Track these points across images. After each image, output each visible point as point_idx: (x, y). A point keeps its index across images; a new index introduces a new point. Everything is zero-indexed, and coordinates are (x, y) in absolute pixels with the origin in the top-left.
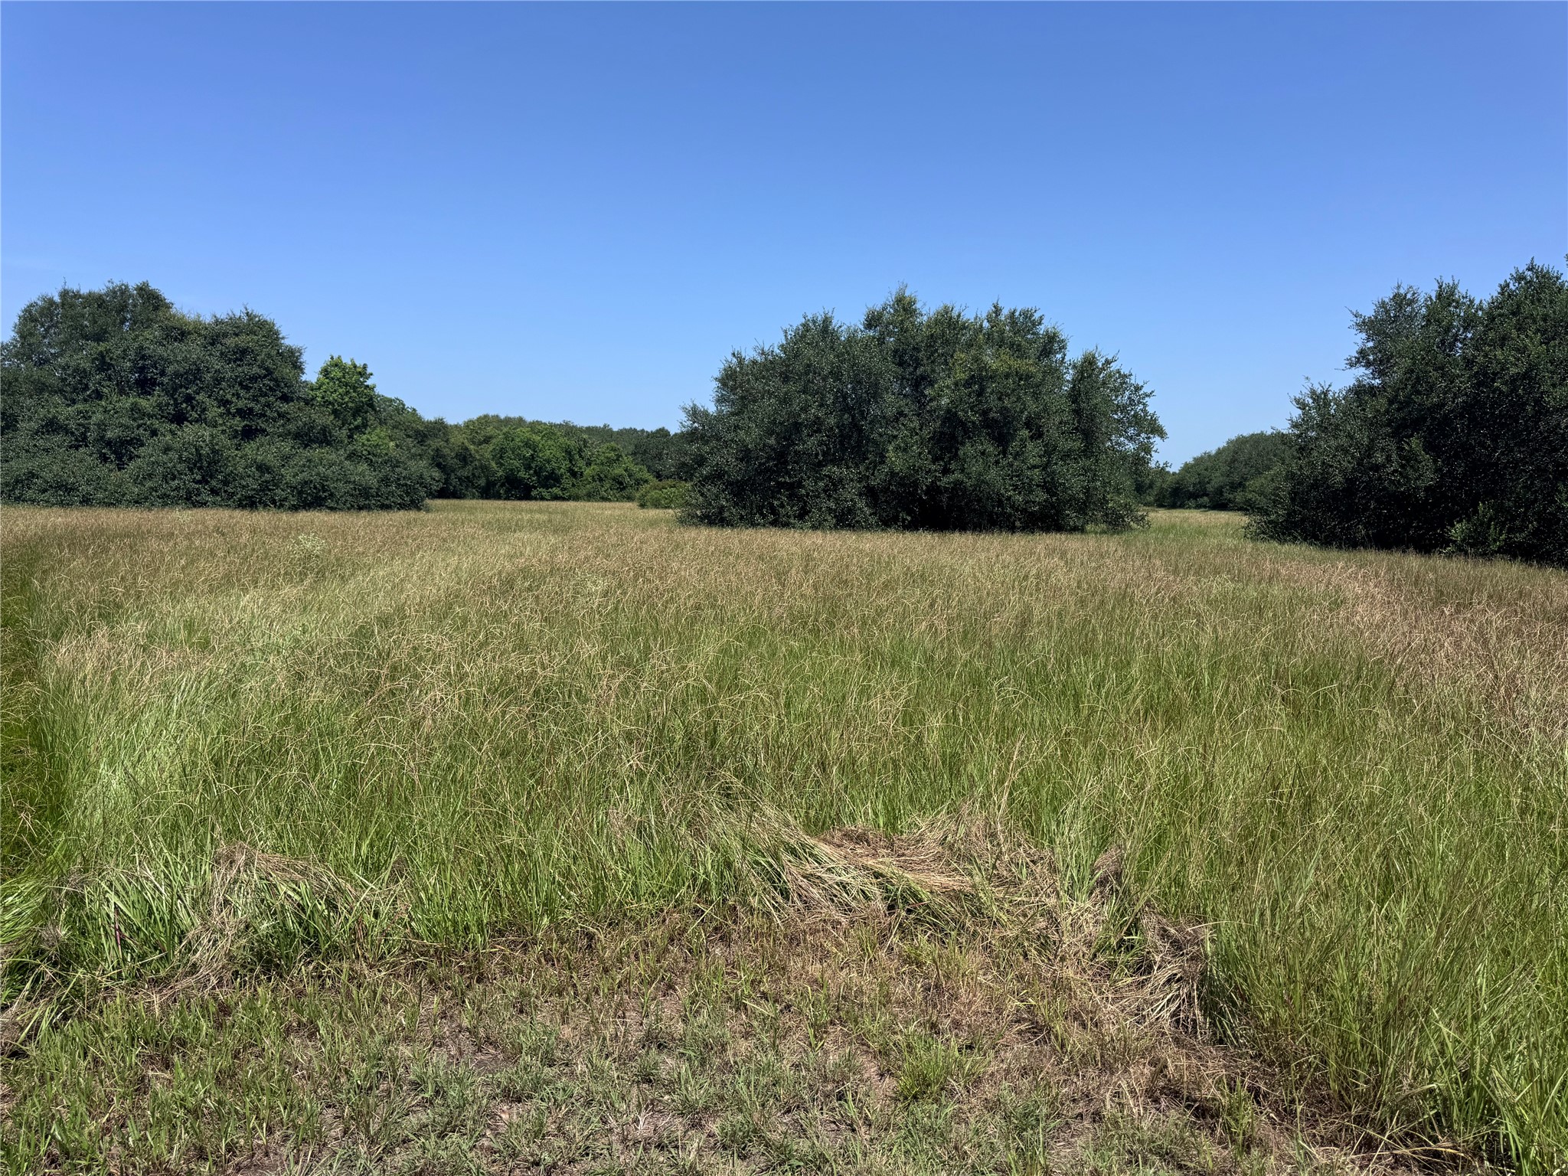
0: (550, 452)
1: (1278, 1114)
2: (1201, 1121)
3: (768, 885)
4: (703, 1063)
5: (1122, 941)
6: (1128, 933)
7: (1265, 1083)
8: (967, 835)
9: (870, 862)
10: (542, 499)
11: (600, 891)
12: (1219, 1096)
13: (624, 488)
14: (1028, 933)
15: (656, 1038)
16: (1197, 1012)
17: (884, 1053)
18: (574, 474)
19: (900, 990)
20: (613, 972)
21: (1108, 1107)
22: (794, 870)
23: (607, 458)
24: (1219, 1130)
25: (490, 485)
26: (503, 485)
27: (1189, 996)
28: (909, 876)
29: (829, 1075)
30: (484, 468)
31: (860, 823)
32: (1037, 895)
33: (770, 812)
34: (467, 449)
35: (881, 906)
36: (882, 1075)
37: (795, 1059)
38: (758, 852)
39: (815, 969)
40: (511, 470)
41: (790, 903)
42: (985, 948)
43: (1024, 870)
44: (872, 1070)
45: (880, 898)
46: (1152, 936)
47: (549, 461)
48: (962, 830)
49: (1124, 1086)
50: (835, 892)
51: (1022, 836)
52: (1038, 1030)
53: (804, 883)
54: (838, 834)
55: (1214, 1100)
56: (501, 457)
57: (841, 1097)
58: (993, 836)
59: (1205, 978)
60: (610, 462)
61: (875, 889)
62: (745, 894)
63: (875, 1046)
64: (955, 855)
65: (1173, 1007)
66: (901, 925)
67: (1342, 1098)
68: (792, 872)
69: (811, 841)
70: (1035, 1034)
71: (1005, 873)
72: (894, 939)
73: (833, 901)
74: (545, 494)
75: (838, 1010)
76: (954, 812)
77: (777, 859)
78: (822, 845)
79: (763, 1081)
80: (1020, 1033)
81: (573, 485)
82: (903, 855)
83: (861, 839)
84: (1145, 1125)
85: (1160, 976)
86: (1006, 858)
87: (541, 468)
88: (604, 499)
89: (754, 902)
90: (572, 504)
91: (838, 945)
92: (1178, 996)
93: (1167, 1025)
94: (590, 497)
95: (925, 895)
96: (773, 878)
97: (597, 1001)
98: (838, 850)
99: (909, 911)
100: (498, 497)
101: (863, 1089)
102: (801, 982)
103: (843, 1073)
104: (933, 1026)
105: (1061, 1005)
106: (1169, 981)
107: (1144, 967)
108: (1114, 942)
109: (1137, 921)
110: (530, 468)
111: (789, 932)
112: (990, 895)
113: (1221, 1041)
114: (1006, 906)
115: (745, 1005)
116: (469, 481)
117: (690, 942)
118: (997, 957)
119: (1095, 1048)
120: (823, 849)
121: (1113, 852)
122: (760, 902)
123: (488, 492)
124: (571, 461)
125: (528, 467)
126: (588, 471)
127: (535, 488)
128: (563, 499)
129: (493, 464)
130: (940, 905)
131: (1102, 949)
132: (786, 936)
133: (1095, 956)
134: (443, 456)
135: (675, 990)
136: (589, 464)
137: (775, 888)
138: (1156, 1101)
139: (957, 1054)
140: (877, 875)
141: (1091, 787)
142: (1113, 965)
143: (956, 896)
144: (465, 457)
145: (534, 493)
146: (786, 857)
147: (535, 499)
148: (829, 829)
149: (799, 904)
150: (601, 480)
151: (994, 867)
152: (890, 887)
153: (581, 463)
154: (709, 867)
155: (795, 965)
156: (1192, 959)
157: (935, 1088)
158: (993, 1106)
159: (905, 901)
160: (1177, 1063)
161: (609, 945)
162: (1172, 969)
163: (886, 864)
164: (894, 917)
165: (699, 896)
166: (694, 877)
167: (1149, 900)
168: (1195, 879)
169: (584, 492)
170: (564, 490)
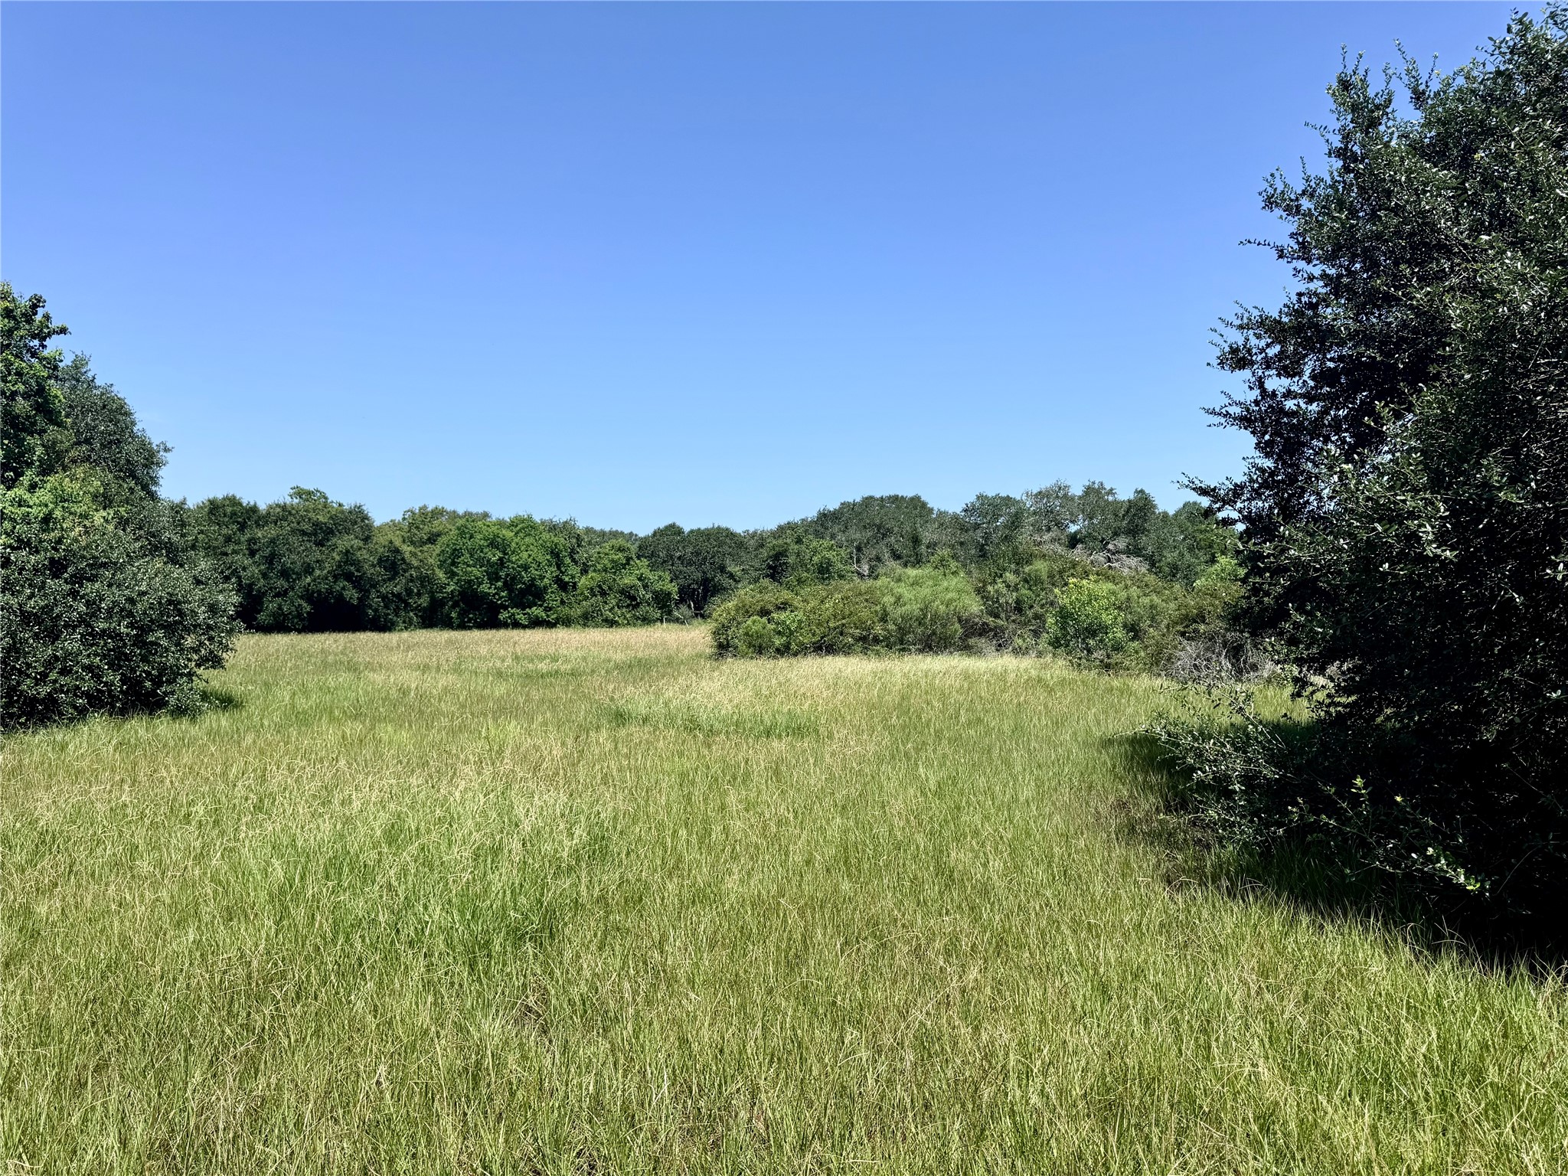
25: (436, 604)
26: (453, 607)
30: (425, 580)
34: (397, 551)
40: (469, 582)
47: (526, 568)
56: (453, 563)
74: (521, 617)
87: (513, 578)
100: (447, 624)
110: (498, 579)
116: (400, 602)
123: (433, 618)
125: (493, 577)
127: (505, 608)
129: (441, 575)
145: (503, 616)
147: (504, 625)
153: (574, 570)
169: (579, 612)
170: (548, 609)
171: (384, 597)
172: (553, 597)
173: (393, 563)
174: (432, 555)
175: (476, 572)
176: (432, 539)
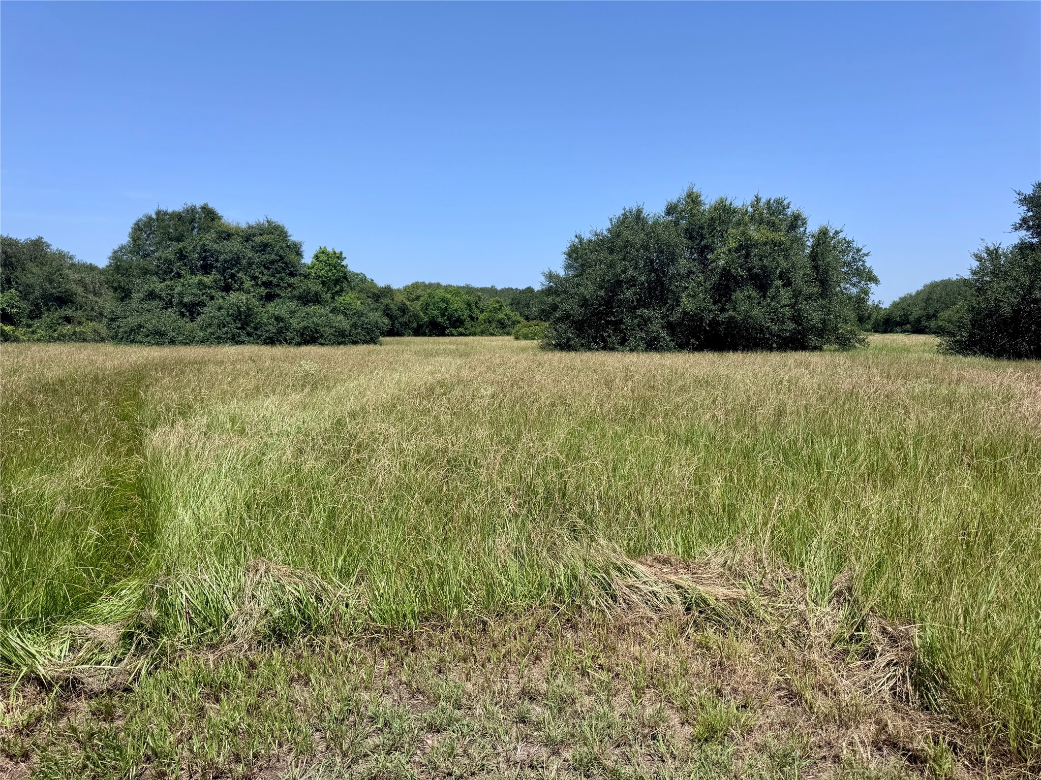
0: (457, 305)
1: (971, 762)
2: (914, 765)
3: (603, 592)
4: (560, 711)
5: (853, 635)
6: (858, 630)
7: (961, 740)
8: (741, 561)
9: (673, 578)
10: (453, 335)
11: (490, 593)
12: (926, 748)
13: (505, 327)
14: (785, 629)
15: (529, 692)
16: (909, 687)
17: (684, 708)
18: (472, 319)
19: (695, 666)
20: (500, 648)
21: (845, 752)
22: (620, 582)
23: (494, 307)
24: (927, 772)
25: (420, 327)
26: (427, 327)
27: (903, 676)
28: (700, 588)
29: (646, 722)
30: (416, 316)
31: (665, 551)
32: (791, 602)
33: (603, 542)
34: (405, 304)
35: (680, 608)
36: (683, 724)
37: (623, 711)
38: (595, 569)
39: (636, 650)
40: (433, 317)
41: (618, 604)
42: (755, 638)
43: (782, 585)
44: (675, 720)
45: (680, 602)
46: (875, 633)
47: (456, 311)
48: (738, 557)
49: (856, 737)
50: (649, 598)
51: (781, 561)
52: (793, 697)
53: (627, 591)
54: (650, 558)
55: (923, 750)
56: (426, 309)
57: (654, 738)
58: (760, 561)
59: (914, 664)
60: (496, 310)
61: (676, 596)
62: (587, 597)
63: (677, 704)
64: (734, 574)
65: (891, 683)
66: (695, 621)
67: (1020, 753)
68: (619, 583)
69: (632, 563)
70: (791, 699)
71: (768, 587)
72: (690, 631)
73: (647, 604)
74: (454, 332)
75: (652, 678)
76: (732, 545)
77: (608, 574)
78: (639, 565)
79: (601, 725)
80: (780, 697)
81: (472, 326)
82: (696, 573)
83: (666, 562)
84: (872, 766)
85: (881, 661)
86: (769, 577)
87: (451, 315)
88: (492, 335)
89: (593, 603)
90: (471, 338)
91: (651, 634)
92: (894, 676)
93: (887, 697)
94: (482, 333)
95: (712, 602)
96: (606, 587)
97: (489, 666)
98: (650, 569)
99: (701, 612)
100: (424, 335)
101: (669, 733)
102: (626, 659)
103: (655, 721)
104: (718, 691)
105: (810, 679)
106: (888, 665)
107: (869, 654)
108: (847, 636)
109: (863, 622)
110: (445, 315)
111: (617, 624)
112: (758, 602)
113: (927, 709)
114: (770, 609)
115: (588, 673)
116: (406, 325)
117: (550, 629)
118: (763, 645)
119: (835, 711)
120: (640, 568)
121: (846, 573)
122: (597, 603)
123: (419, 332)
124: (470, 311)
125: (443, 315)
126: (481, 317)
127: (448, 328)
128: (466, 335)
129: (421, 314)
130: (723, 609)
131: (838, 640)
132: (615, 627)
133: (833, 645)
134: (390, 309)
135: (541, 661)
136: (482, 312)
137: (608, 595)
138: (880, 749)
139: (735, 711)
140: (678, 587)
141: (829, 529)
142: (846, 652)
143: (734, 602)
144: (404, 310)
145: (447, 331)
146: (614, 573)
147: (448, 335)
148: (643, 554)
149: (624, 606)
150: (490, 322)
151: (761, 583)
152: (687, 595)
153: (477, 311)
154: (562, 578)
155: (621, 647)
156: (905, 649)
157: (720, 734)
158: (762, 748)
159: (698, 605)
160: (895, 723)
161: (497, 630)
162: (889, 656)
163: (684, 579)
164: (690, 616)
165: (556, 598)
166: (553, 585)
167: (872, 607)
168: (906, 593)
169: (479, 330)
170: (466, 329)
171: (400, 323)
172: (468, 324)
173: (403, 310)
174: (417, 305)
175: (436, 313)
176: (418, 298)
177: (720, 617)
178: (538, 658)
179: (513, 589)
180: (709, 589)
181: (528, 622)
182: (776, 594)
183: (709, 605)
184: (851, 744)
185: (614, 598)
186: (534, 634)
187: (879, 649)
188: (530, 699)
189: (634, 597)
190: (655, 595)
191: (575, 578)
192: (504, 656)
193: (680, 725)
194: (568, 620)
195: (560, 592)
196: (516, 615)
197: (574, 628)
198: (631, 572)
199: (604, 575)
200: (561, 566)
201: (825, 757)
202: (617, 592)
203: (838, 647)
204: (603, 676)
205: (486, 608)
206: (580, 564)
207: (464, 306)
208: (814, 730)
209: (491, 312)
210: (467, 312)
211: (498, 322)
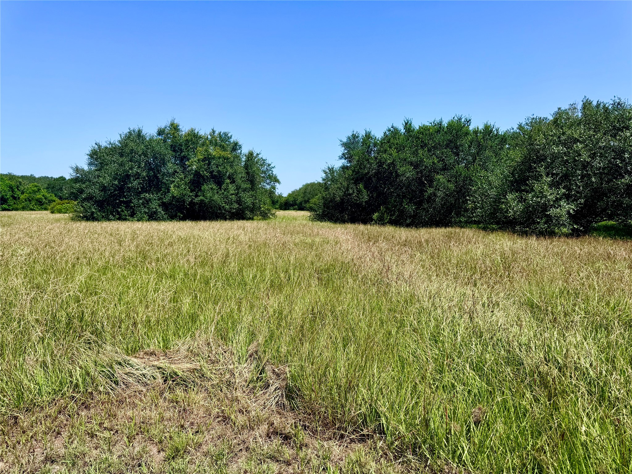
1: (313, 432)
2: (286, 442)
3: (108, 380)
4: (73, 465)
5: (258, 377)
6: (261, 374)
7: (308, 422)
8: (198, 345)
9: (156, 363)
11: (20, 397)
12: (291, 431)
13: (43, 204)
14: (222, 381)
15: (51, 458)
16: (285, 400)
17: (161, 442)
18: (14, 198)
19: (167, 415)
20: (28, 432)
21: (251, 444)
22: (120, 372)
23: (33, 190)
24: (292, 443)
27: (282, 394)
28: (173, 366)
29: (135, 457)
31: (151, 347)
32: (226, 365)
33: (109, 348)
35: (160, 380)
36: (159, 452)
37: (119, 453)
38: (103, 366)
39: (130, 413)
41: (119, 386)
42: (205, 390)
43: (221, 356)
44: (155, 450)
45: (160, 377)
46: (269, 374)
48: (196, 344)
49: (257, 434)
50: (140, 378)
51: (221, 342)
52: (226, 419)
53: (125, 377)
54: (142, 353)
55: (290, 432)
57: (140, 465)
58: (209, 344)
59: (287, 387)
60: (34, 192)
61: (158, 374)
62: (97, 385)
63: (156, 440)
64: (193, 354)
65: (277, 399)
66: (169, 387)
67: (333, 422)
68: (119, 372)
69: (128, 358)
70: (224, 421)
71: (213, 358)
72: (167, 394)
73: (139, 382)
75: (140, 428)
76: (193, 337)
77: (111, 367)
78: (133, 359)
79: (103, 466)
80: (219, 422)
81: (14, 203)
82: (171, 358)
83: (152, 354)
84: (265, 447)
85: (272, 388)
86: (214, 352)
88: (32, 210)
89: (101, 389)
90: (14, 212)
91: (141, 400)
92: (278, 395)
93: (274, 407)
94: (24, 209)
95: (180, 373)
96: (111, 377)
97: (19, 447)
98: (141, 360)
99: (173, 381)
101: (149, 459)
102: (123, 420)
103: (141, 454)
104: (182, 426)
105: (236, 407)
106: (275, 390)
107: (267, 386)
108: (255, 378)
109: (263, 368)
111: (118, 399)
112: (207, 368)
113: (293, 410)
114: (214, 371)
115: (96, 435)
117: (69, 412)
118: (210, 393)
119: (247, 421)
120: (134, 360)
121: (255, 343)
122: (104, 388)
124: (13, 192)
126: (22, 197)
128: (9, 210)
130: (187, 376)
131: (251, 381)
132: (117, 401)
133: (248, 385)
135: (61, 435)
136: (23, 193)
137: (112, 381)
138: (270, 438)
139: (191, 436)
140: (159, 368)
141: (247, 319)
142: (254, 388)
143: (193, 371)
146: (116, 367)
148: (137, 351)
149: (123, 386)
150: (30, 201)
151: (209, 356)
152: (164, 372)
154: (78, 376)
155: (120, 414)
156: (283, 380)
157: (182, 452)
158: (206, 454)
159: (172, 377)
160: (277, 420)
161: (25, 420)
162: (276, 385)
163: (163, 363)
164: (166, 384)
165: (74, 390)
166: (71, 382)
167: (268, 360)
168: (284, 349)
177: (185, 382)
178: (59, 433)
179: (40, 390)
180: (179, 366)
181: (52, 411)
182: (218, 362)
183: (178, 376)
184: (255, 438)
185: (116, 383)
186: (56, 418)
187: (271, 382)
188: (52, 462)
189: (131, 379)
190: (144, 375)
191: (88, 374)
192: (32, 437)
193: (157, 453)
194: (83, 404)
195: (77, 386)
196: (42, 407)
197: (87, 408)
198: (128, 364)
199: (109, 369)
200: (78, 368)
201: (241, 450)
202: (118, 379)
203: (251, 386)
204: (107, 434)
205: (17, 407)
206: (92, 365)
207: (7, 189)
208: (235, 436)
209: (30, 193)
210: (9, 194)
211: (37, 200)
